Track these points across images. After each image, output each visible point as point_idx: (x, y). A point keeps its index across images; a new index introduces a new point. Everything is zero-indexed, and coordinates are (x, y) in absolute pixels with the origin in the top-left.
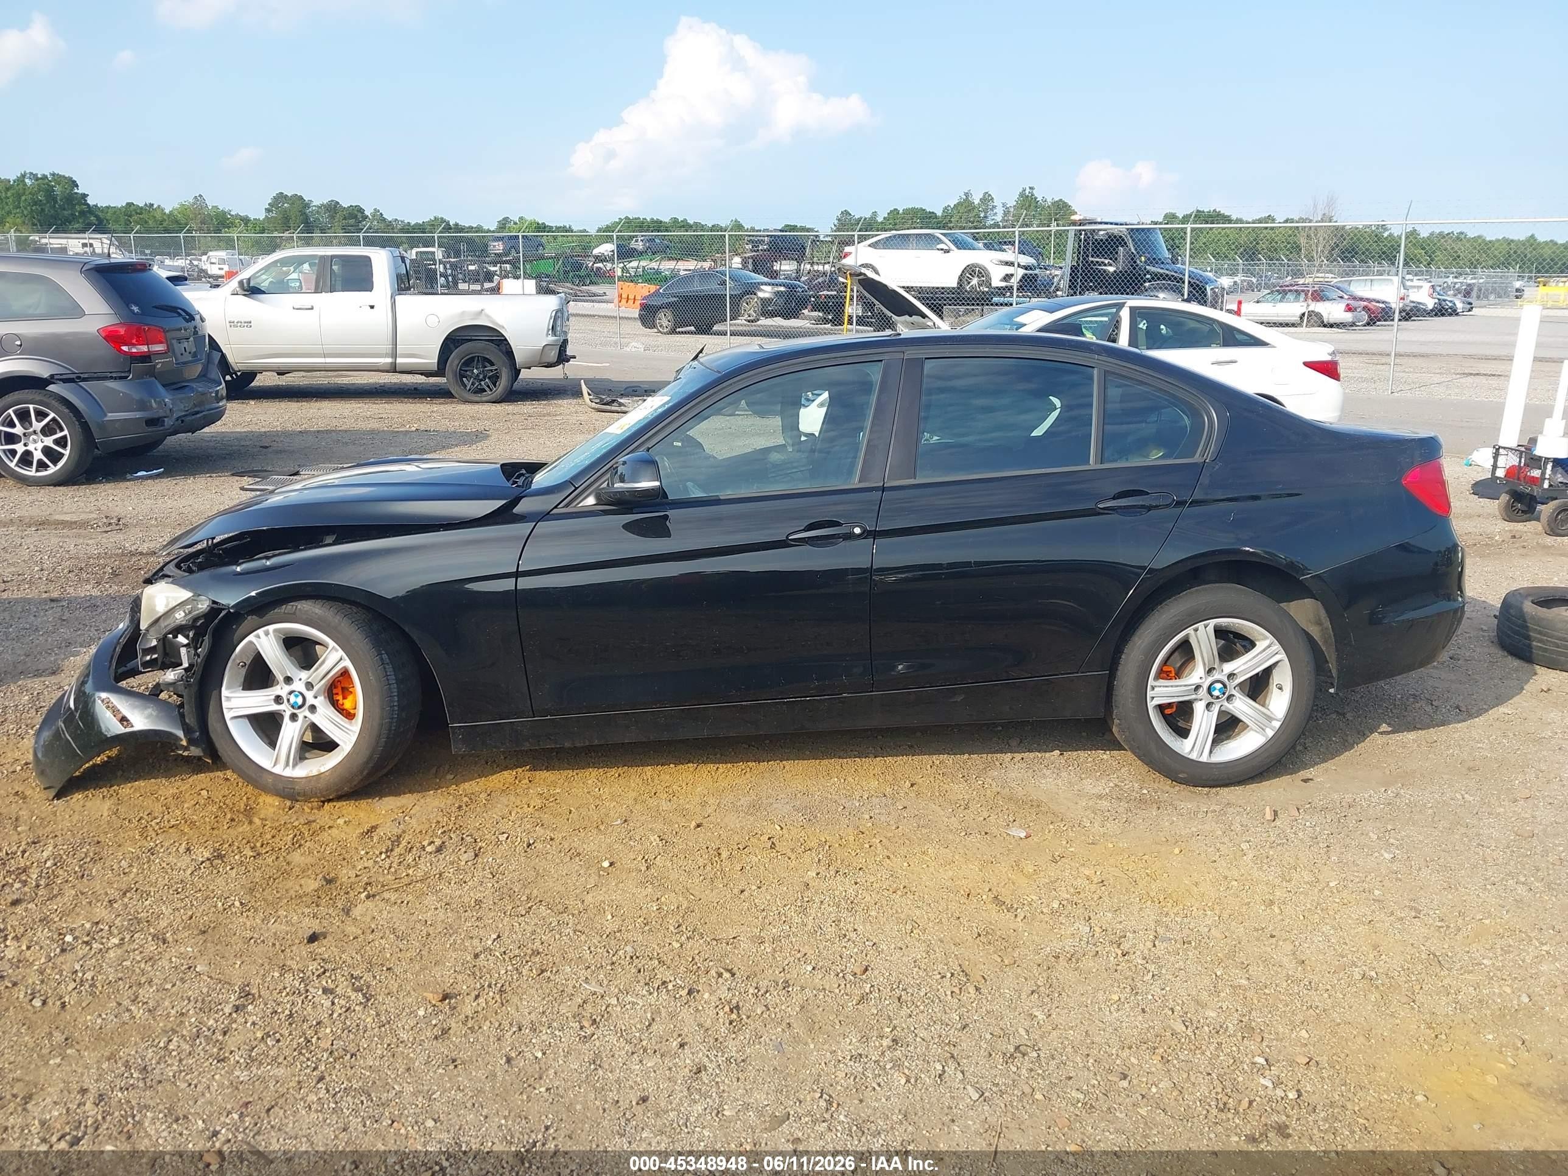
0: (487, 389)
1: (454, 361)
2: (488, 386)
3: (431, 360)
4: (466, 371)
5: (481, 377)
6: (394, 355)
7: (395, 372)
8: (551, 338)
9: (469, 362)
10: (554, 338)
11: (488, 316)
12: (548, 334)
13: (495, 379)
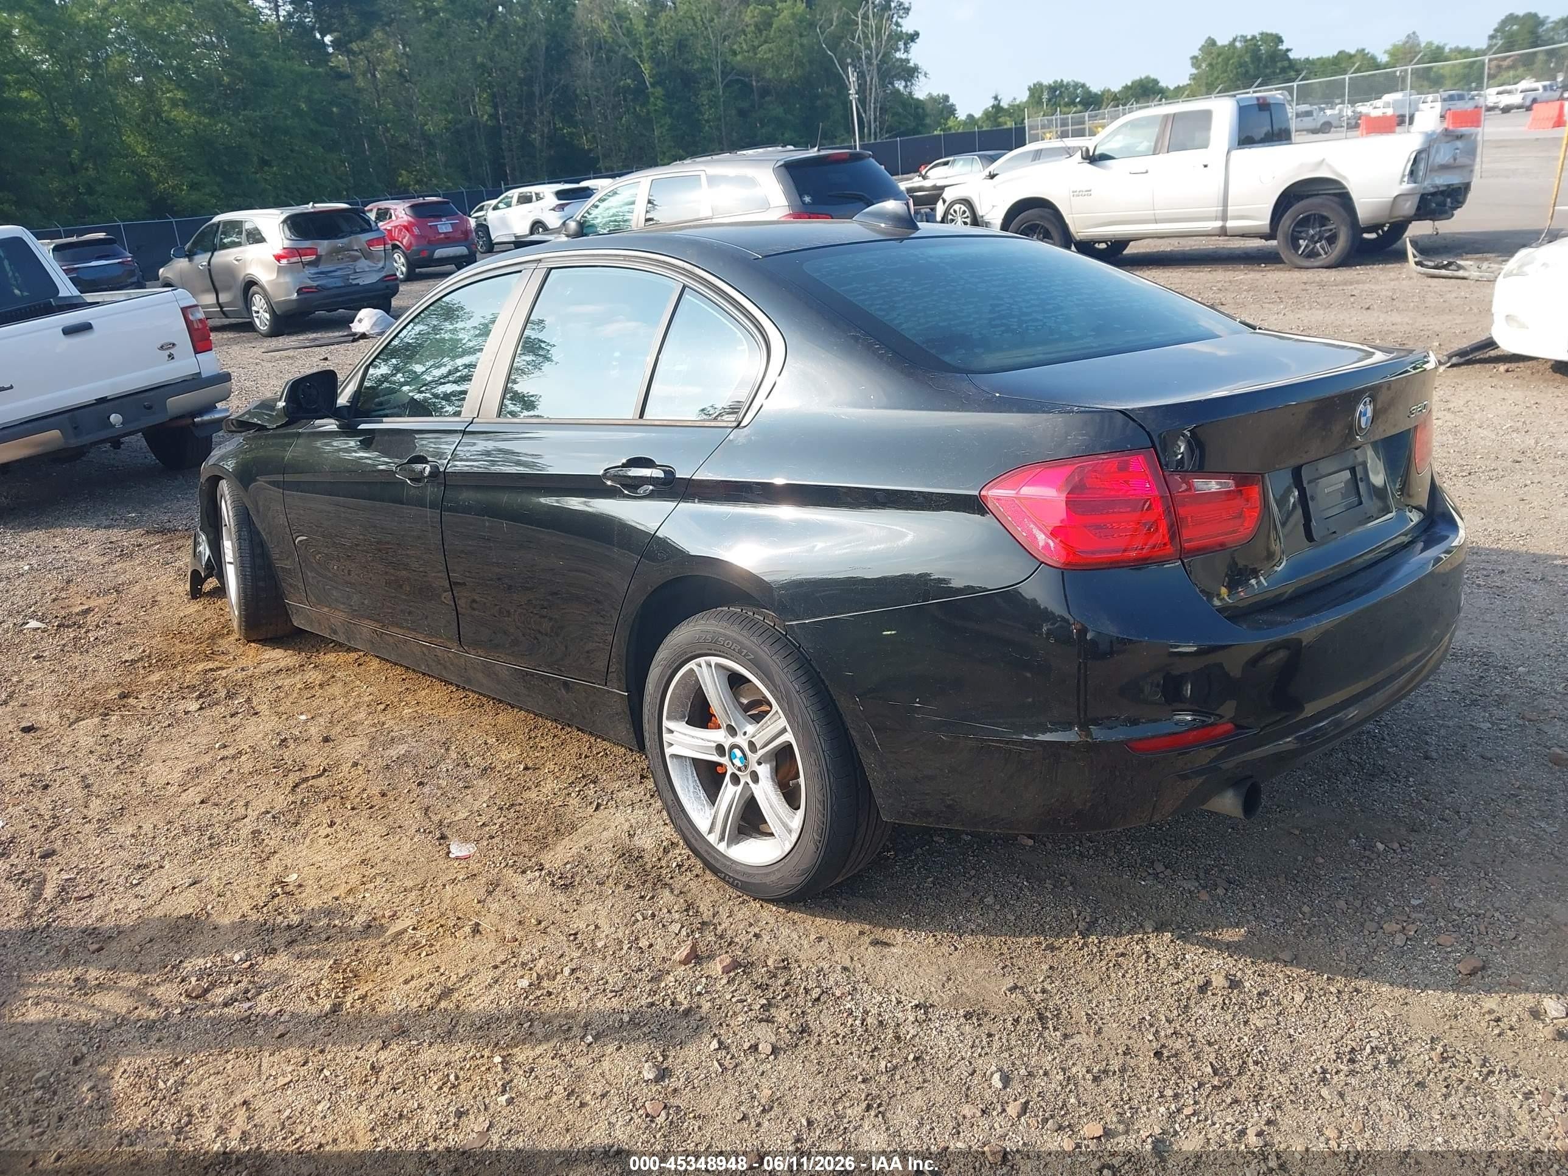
0: (1322, 252)
1: (1286, 222)
2: (1323, 249)
3: (1263, 221)
4: (1300, 232)
5: (1316, 238)
6: (1225, 218)
7: (1226, 235)
8: (1406, 186)
9: (1305, 222)
10: (1413, 185)
11: (1329, 166)
12: (1402, 181)
13: (1332, 240)
